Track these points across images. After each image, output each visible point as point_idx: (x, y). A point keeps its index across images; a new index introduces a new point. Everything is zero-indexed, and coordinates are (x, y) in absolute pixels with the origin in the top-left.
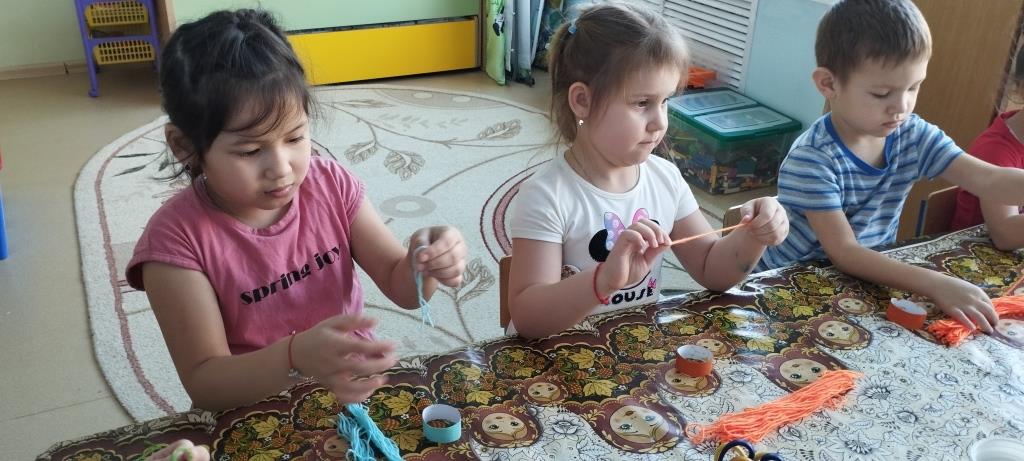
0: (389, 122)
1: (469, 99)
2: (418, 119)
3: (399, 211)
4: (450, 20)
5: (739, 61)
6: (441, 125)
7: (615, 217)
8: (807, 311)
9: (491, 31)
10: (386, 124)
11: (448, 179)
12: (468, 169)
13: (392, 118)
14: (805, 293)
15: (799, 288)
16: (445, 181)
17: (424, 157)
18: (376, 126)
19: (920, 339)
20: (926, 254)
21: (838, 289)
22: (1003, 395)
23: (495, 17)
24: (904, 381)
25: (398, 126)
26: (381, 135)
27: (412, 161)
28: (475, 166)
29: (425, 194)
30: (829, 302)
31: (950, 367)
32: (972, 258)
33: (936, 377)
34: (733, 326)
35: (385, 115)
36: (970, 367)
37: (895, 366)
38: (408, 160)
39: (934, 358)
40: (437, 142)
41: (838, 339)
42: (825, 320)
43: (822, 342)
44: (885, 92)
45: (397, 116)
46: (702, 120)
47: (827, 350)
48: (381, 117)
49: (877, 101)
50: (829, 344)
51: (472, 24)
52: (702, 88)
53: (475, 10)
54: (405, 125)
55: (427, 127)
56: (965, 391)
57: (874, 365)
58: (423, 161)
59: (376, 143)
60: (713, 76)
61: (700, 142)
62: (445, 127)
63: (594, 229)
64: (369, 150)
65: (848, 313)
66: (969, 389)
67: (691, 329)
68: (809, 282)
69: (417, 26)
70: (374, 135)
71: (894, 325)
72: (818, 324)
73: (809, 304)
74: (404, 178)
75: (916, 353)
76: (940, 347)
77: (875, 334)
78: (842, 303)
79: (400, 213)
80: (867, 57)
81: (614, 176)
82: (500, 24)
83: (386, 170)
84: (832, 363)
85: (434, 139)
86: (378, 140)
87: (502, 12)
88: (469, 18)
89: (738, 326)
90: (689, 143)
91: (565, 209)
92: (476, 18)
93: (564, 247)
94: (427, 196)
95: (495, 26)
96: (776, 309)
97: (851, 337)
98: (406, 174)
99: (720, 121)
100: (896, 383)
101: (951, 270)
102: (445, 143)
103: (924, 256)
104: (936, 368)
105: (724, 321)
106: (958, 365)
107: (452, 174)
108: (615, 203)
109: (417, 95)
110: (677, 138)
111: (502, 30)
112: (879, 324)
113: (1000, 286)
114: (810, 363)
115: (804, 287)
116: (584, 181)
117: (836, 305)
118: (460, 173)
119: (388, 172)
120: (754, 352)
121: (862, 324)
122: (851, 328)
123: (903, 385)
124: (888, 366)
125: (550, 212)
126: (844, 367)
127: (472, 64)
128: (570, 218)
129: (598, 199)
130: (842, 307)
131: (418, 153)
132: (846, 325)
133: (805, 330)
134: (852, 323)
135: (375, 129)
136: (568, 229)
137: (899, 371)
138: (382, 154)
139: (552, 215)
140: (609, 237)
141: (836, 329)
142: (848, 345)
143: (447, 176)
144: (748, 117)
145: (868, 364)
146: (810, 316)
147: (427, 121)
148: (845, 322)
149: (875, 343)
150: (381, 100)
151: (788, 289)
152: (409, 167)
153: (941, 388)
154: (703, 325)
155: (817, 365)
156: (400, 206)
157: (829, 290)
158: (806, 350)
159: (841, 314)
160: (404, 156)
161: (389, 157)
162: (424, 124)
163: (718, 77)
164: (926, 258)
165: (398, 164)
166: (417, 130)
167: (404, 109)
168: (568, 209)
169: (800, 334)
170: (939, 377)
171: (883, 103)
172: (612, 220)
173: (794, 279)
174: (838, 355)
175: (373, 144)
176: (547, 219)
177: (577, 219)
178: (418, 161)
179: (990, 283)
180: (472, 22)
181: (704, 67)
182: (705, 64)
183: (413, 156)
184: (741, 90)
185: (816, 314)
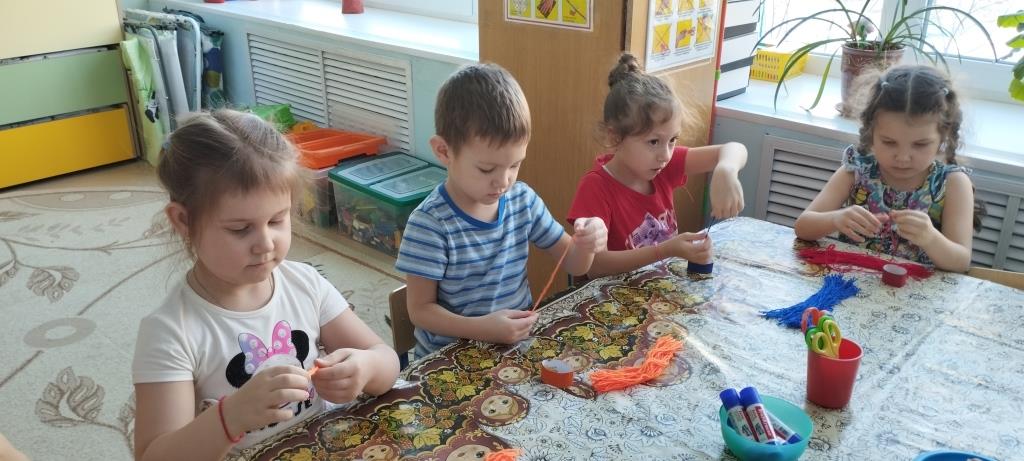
0: (32, 235)
1: (129, 194)
2: (69, 225)
3: (49, 340)
4: (95, 110)
5: (404, 125)
6: (98, 229)
7: (251, 337)
8: (469, 390)
9: (145, 119)
10: (28, 239)
11: (109, 291)
12: (133, 275)
13: (34, 230)
14: (467, 371)
15: (462, 367)
16: (105, 294)
17: (79, 271)
18: (15, 242)
19: (571, 397)
20: (573, 305)
21: (497, 360)
22: (645, 439)
23: (146, 103)
24: (559, 446)
25: (44, 238)
26: (22, 252)
27: (64, 277)
28: (142, 270)
29: (81, 313)
30: (490, 376)
31: (599, 419)
32: (610, 302)
33: (587, 435)
34: (399, 425)
35: (26, 227)
36: (616, 415)
37: (551, 432)
38: (58, 276)
39: (585, 414)
40: (92, 249)
41: (499, 414)
42: (487, 396)
43: (485, 422)
44: (489, 168)
45: (43, 225)
46: (377, 188)
47: (489, 430)
48: (21, 230)
49: (483, 175)
50: (491, 422)
51: (122, 113)
52: (375, 155)
53: (124, 98)
54: (52, 236)
55: (80, 234)
56: (612, 444)
57: (533, 436)
58: (77, 275)
59: (16, 262)
60: (384, 141)
61: (380, 209)
62: (101, 230)
63: (229, 353)
64: (7, 273)
65: (508, 383)
66: (616, 440)
67: (356, 439)
68: (471, 357)
69: (53, 122)
70: (13, 252)
71: (548, 387)
72: (479, 403)
73: (472, 382)
74: (53, 299)
75: (569, 412)
76: (589, 401)
77: (532, 401)
78: (502, 375)
79: (50, 343)
80: (476, 135)
81: (243, 295)
82: (154, 111)
83: (30, 293)
84: (495, 443)
85: (89, 247)
86: (19, 258)
87: (153, 97)
88: (117, 106)
89: (405, 423)
90: (370, 212)
91: (192, 340)
92: (125, 106)
93: (197, 384)
94: (84, 316)
95: (148, 113)
96: (440, 395)
97: (510, 410)
98: (56, 294)
99: (394, 186)
100: (553, 450)
101: (594, 318)
102: (105, 249)
103: (571, 307)
104: (587, 424)
105: (389, 421)
106: (606, 416)
107: (113, 285)
108: (248, 322)
109: (64, 199)
110: (358, 208)
111: (157, 117)
112: (536, 389)
113: (635, 326)
114: (474, 449)
115: (466, 364)
116: (211, 305)
117: (496, 378)
118: (124, 281)
119: (33, 294)
120: (421, 450)
121: (520, 393)
122: (510, 399)
123: (559, 450)
124: (545, 433)
125: (174, 348)
126: (506, 446)
127: (131, 156)
128: (199, 348)
129: (230, 323)
130: (502, 378)
131: (71, 266)
132: (506, 398)
133: (468, 412)
134: (512, 394)
135: (12, 244)
136: (199, 364)
137: (555, 436)
138: (24, 275)
139: (176, 351)
140: (247, 360)
141: (497, 405)
142: (509, 419)
143: (108, 288)
144: (421, 178)
145: (527, 436)
146: (472, 396)
147: (79, 227)
148: (505, 394)
149: (532, 410)
150: (20, 210)
151: (451, 370)
152: (59, 284)
153: (592, 445)
154: (369, 431)
155: (481, 448)
156: (50, 335)
157: (488, 363)
158: (470, 435)
159: (501, 386)
160: (52, 272)
161: (34, 276)
162: (76, 230)
163: (388, 141)
164: (573, 309)
165: (46, 283)
166: (68, 238)
167: (49, 217)
168: (196, 340)
169: (464, 418)
170: (589, 434)
171: (488, 178)
172: (248, 341)
173: (456, 357)
174: (500, 433)
175: (12, 264)
176: (170, 357)
177: (208, 348)
178: (71, 275)
179: (627, 324)
180: (120, 110)
181: (374, 133)
182: (374, 130)
183: (65, 271)
184: (412, 152)
185: (478, 392)
